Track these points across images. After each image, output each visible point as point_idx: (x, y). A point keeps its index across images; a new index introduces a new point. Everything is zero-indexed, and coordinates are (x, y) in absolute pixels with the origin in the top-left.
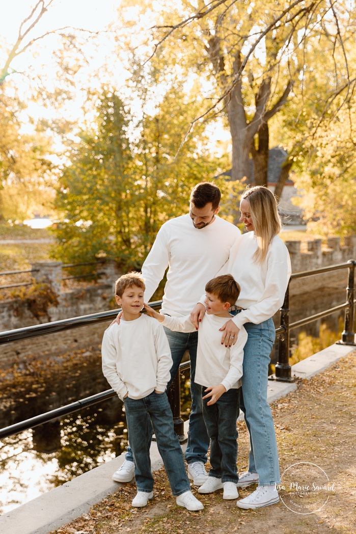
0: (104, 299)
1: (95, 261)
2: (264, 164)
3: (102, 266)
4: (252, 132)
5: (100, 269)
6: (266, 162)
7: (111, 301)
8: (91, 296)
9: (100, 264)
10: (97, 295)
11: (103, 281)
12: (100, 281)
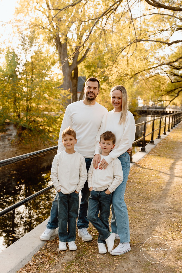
0: (9, 140)
1: (5, 124)
2: (76, 83)
3: (8, 126)
4: (71, 69)
5: (7, 127)
6: (77, 83)
7: (12, 141)
8: (3, 139)
9: (7, 125)
10: (6, 138)
11: (8, 132)
12: (7, 132)
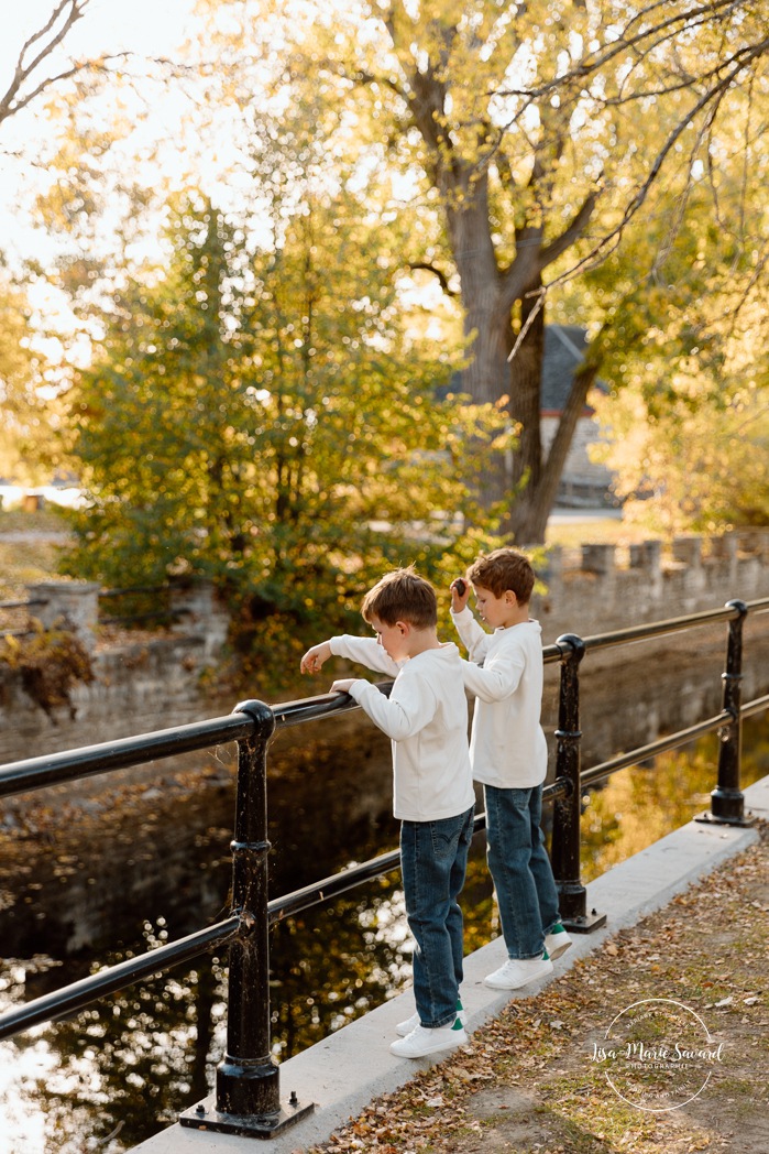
0: (188, 669)
1: (166, 584)
2: (533, 366)
3: (182, 593)
4: (510, 292)
5: (177, 601)
6: (539, 363)
7: (203, 674)
8: (159, 662)
9: (179, 591)
10: (173, 661)
11: (185, 628)
12: (176, 628)
